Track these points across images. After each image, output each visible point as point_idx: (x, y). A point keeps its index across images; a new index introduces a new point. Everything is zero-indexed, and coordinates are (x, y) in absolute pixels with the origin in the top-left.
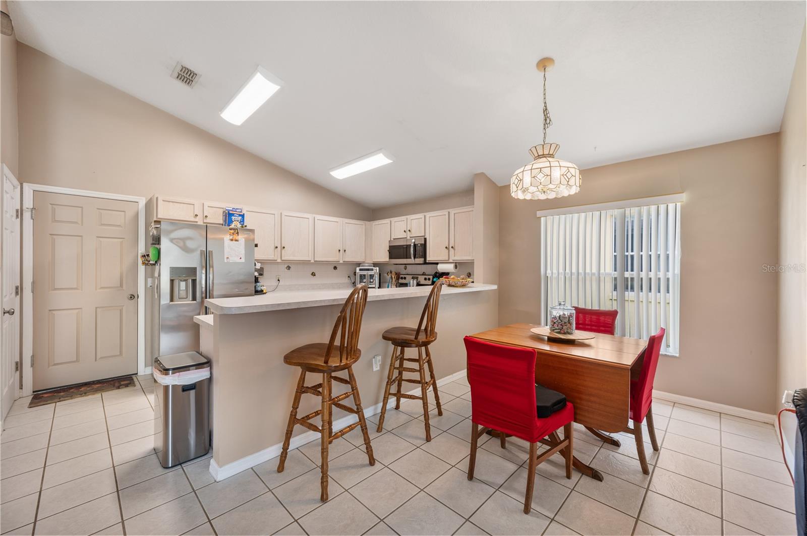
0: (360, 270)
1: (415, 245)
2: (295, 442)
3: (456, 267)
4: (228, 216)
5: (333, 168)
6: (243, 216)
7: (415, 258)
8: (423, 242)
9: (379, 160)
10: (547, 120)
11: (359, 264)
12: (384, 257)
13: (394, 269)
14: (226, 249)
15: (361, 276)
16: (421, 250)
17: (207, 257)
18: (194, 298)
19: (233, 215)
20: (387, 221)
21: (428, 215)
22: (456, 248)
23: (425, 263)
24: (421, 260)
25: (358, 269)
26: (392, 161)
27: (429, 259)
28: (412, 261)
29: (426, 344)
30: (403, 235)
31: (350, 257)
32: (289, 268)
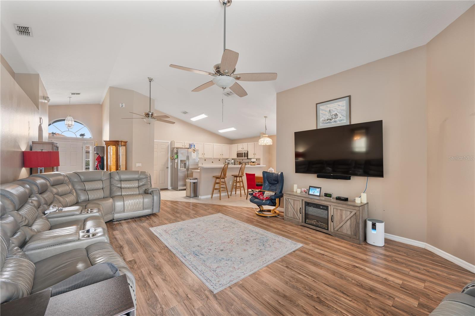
0: (228, 161)
1: (245, 153)
2: (214, 195)
3: (257, 160)
4: (190, 145)
5: (219, 130)
6: (194, 145)
7: (245, 157)
8: (247, 152)
9: (233, 129)
10: (266, 129)
11: (227, 159)
12: (235, 156)
13: (239, 161)
14: (192, 155)
15: (228, 163)
16: (246, 155)
17: (188, 158)
18: (185, 168)
19: (192, 145)
20: (236, 145)
21: (249, 143)
22: (256, 154)
23: (248, 159)
24: (246, 158)
25: (227, 161)
26: (236, 129)
27: (249, 158)
28: (243, 158)
29: (241, 177)
30: (241, 150)
31: (224, 157)
32: (205, 160)
